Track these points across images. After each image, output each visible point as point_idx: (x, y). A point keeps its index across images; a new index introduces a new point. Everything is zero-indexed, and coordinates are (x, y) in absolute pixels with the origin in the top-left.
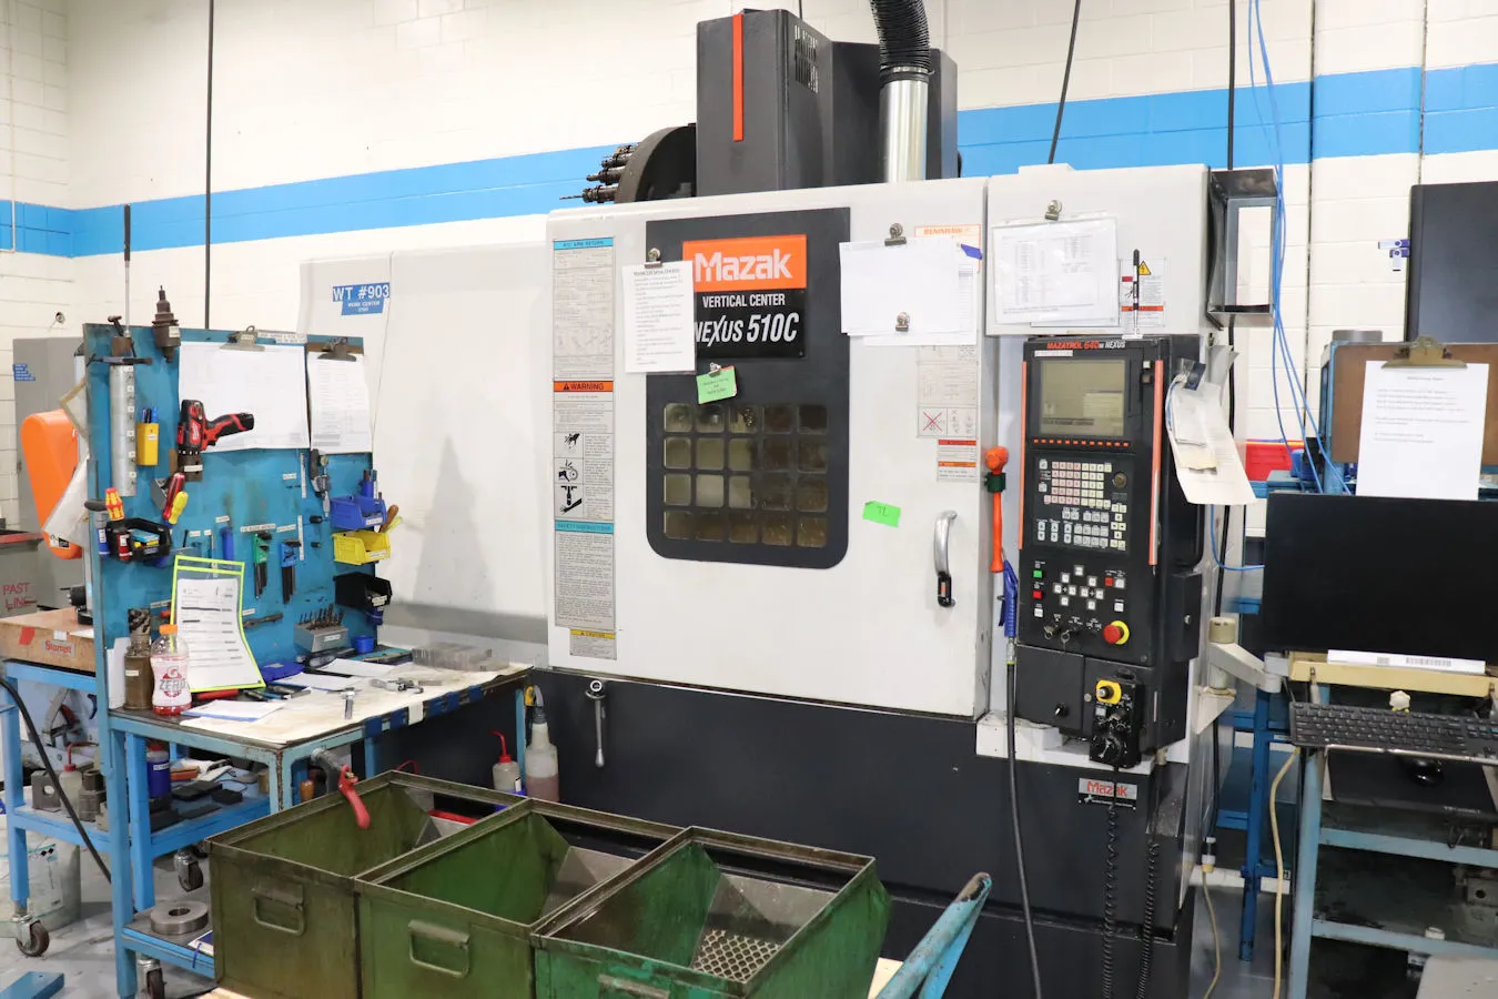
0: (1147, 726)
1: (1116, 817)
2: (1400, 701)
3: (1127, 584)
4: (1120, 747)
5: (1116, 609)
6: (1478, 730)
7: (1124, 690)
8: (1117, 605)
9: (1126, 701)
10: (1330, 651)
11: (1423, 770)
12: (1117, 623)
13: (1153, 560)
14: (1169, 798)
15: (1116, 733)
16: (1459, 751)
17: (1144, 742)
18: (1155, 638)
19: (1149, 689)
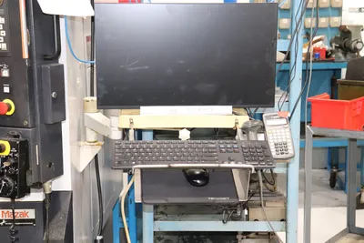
0: (32, 168)
1: (16, 232)
2: (185, 135)
3: (10, 73)
4: (12, 185)
5: (5, 91)
6: (225, 147)
7: (13, 145)
8: (5, 88)
9: (14, 153)
10: (142, 107)
11: (198, 177)
12: (7, 101)
13: (26, 55)
14: (59, 214)
15: (8, 175)
16: (214, 162)
17: (31, 180)
18: (33, 108)
19: (31, 143)
